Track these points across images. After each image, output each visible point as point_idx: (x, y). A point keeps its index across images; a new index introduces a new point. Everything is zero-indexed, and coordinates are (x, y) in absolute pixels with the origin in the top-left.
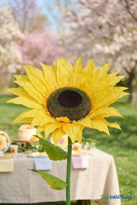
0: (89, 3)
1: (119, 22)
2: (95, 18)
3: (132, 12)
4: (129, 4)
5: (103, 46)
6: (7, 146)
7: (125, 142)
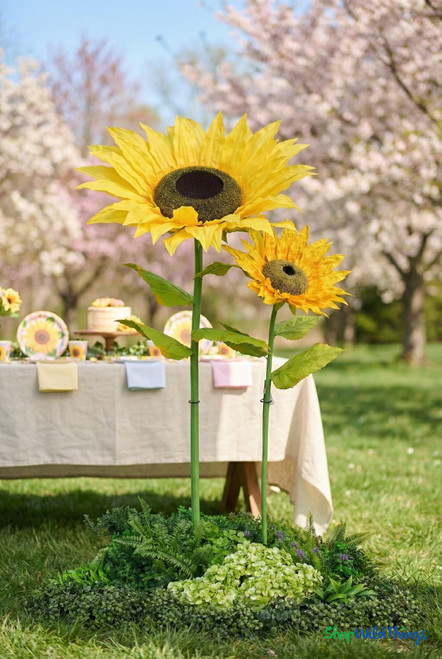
0: (282, 56)
1: (369, 112)
2: (299, 102)
3: (407, 82)
4: (396, 59)
5: (322, 182)
6: (62, 344)
7: (376, 427)
